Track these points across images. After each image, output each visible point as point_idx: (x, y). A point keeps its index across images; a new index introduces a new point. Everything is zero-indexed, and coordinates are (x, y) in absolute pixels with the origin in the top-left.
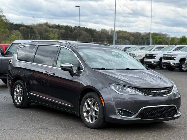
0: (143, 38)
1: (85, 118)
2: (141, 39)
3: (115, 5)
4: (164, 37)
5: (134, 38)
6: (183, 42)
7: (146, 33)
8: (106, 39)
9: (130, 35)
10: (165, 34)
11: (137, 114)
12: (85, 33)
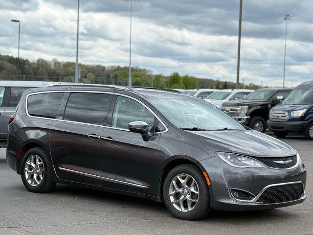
0: (109, 76)
1: (174, 205)
2: (106, 78)
3: (78, 21)
4: (142, 75)
5: (95, 75)
6: (175, 83)
7: (112, 67)
8: (47, 77)
9: (87, 71)
10: (144, 70)
11: (258, 196)
12: (9, 65)
